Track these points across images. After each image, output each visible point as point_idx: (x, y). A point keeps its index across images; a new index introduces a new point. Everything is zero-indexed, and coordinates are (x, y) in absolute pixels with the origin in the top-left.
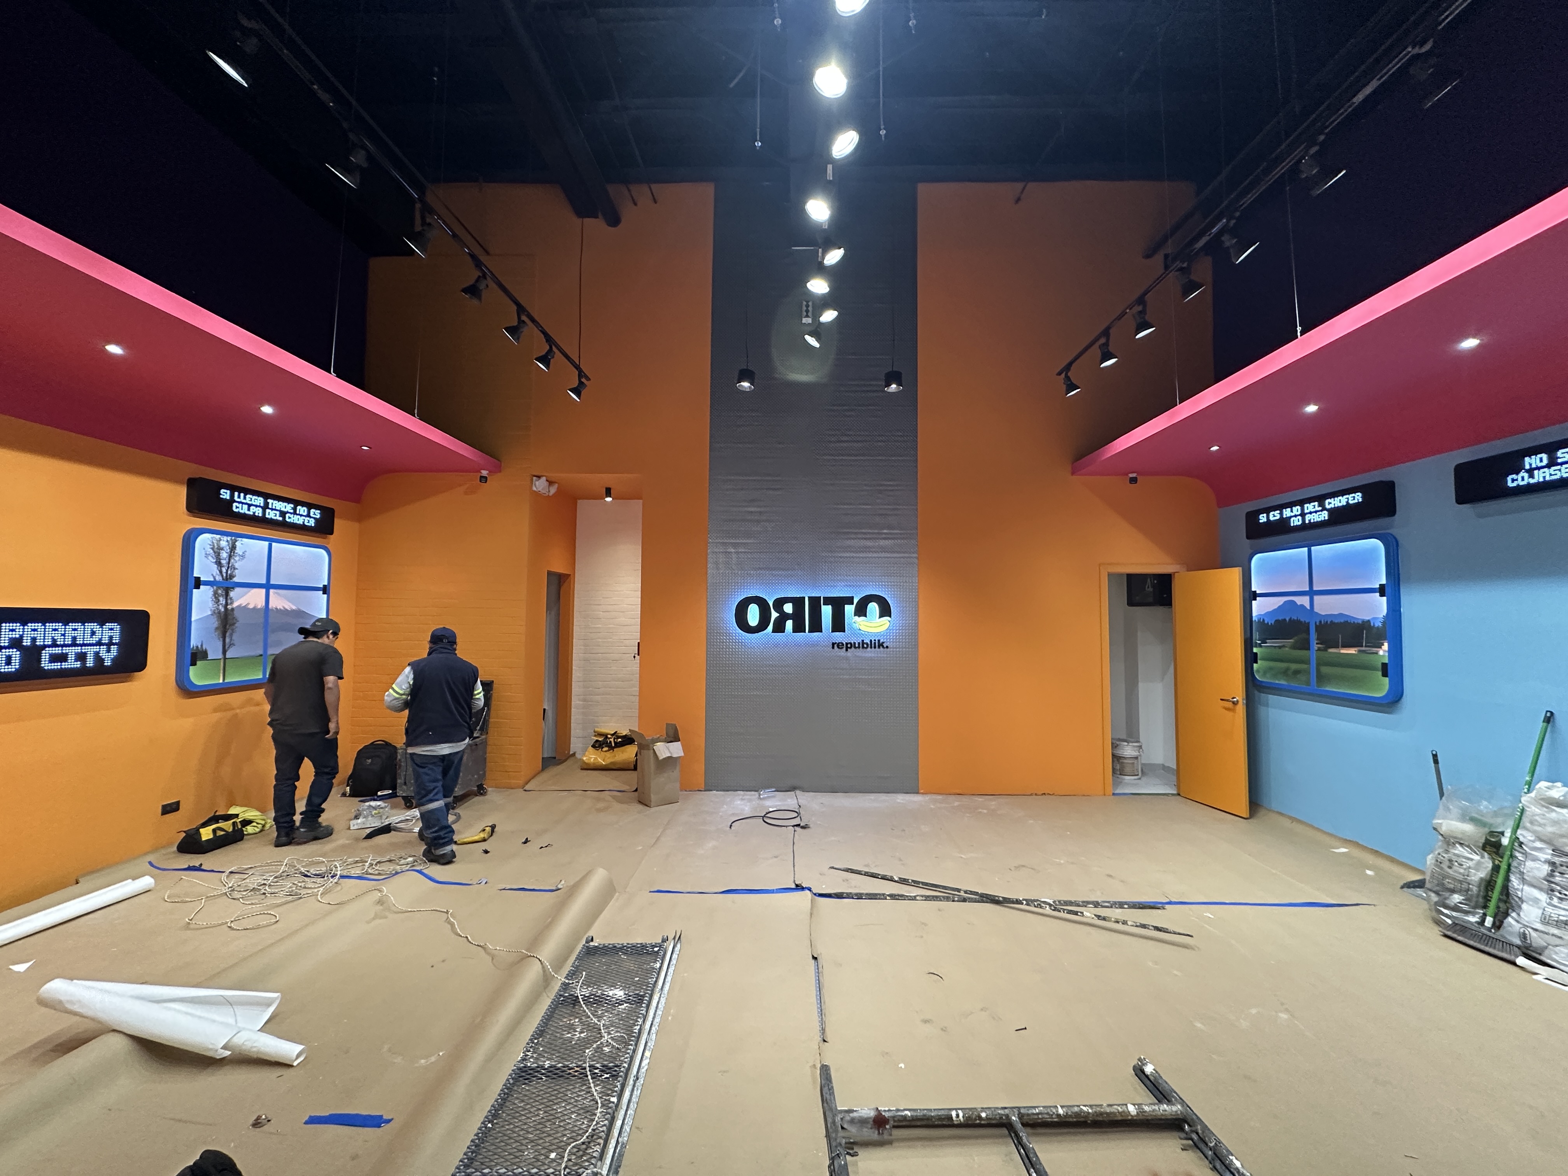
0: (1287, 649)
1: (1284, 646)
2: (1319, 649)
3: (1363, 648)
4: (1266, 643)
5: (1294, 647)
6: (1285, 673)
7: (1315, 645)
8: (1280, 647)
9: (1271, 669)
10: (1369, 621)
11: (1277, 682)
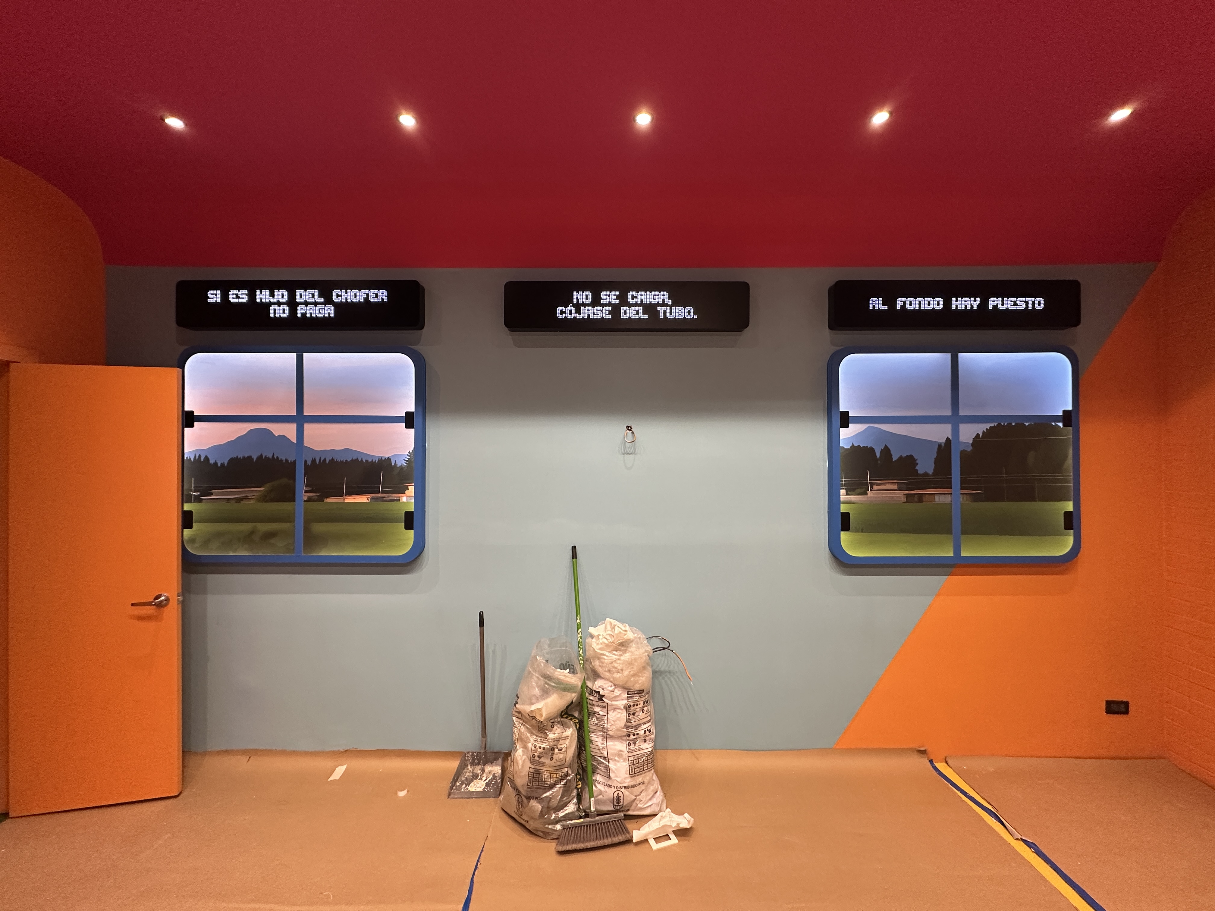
0: (252, 502)
1: (246, 498)
2: (310, 500)
3: (380, 495)
4: (211, 494)
5: (265, 498)
6: (248, 539)
7: (302, 493)
8: (239, 500)
9: (219, 535)
10: (389, 459)
11: (231, 554)
